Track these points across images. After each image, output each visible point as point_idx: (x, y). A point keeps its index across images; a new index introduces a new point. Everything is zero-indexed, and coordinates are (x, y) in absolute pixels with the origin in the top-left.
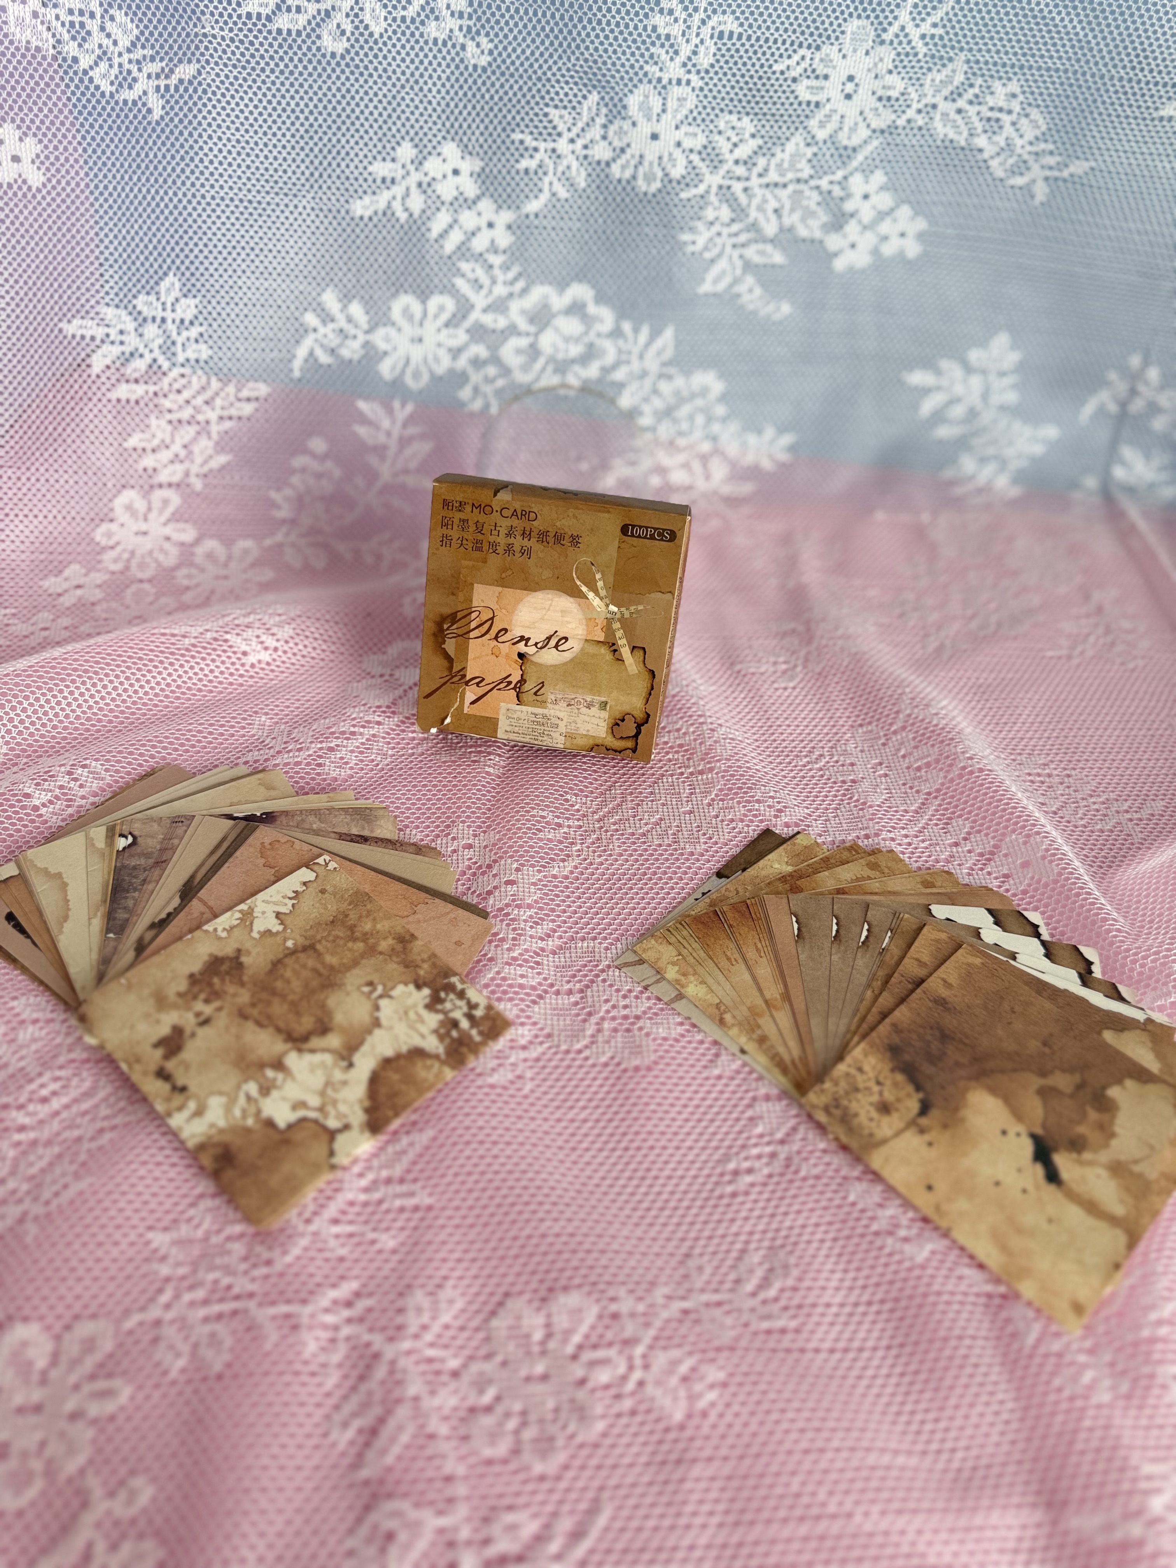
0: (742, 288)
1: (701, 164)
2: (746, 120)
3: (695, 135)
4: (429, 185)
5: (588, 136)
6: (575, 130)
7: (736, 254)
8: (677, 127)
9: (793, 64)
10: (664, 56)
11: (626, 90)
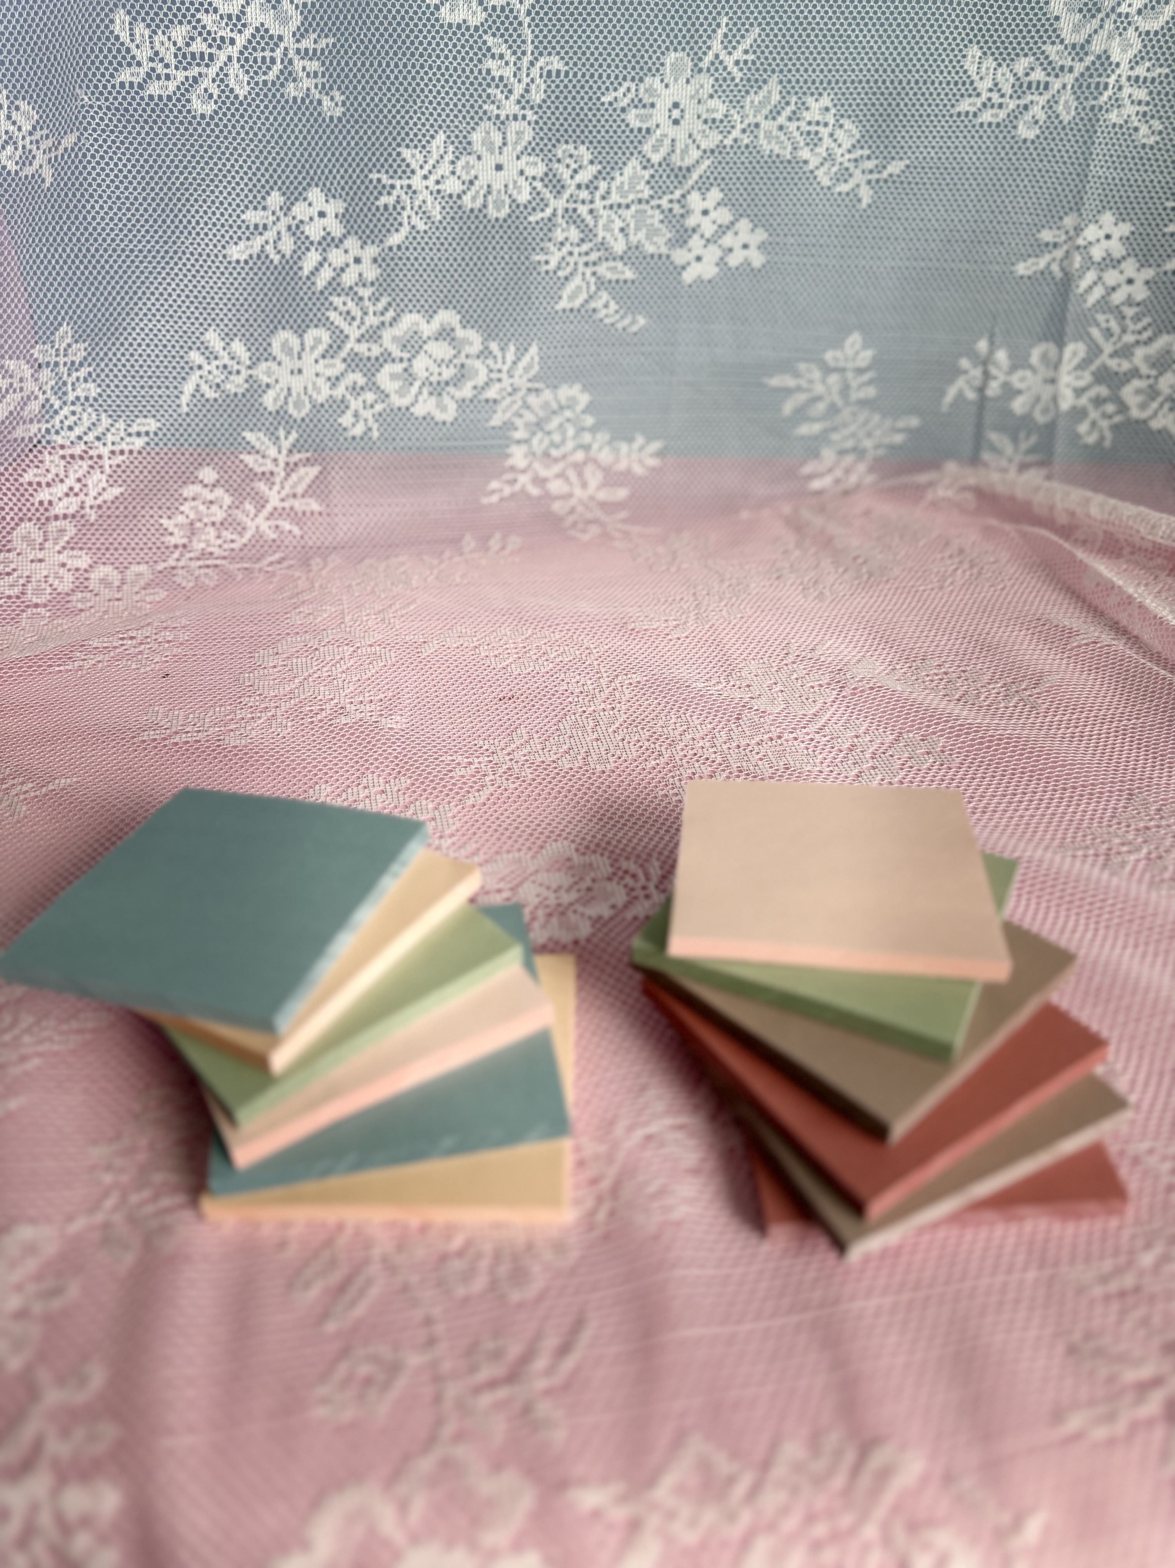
0: (598, 304)
1: (545, 190)
2: (582, 148)
3: (536, 164)
4: (298, 227)
5: (440, 172)
6: (427, 167)
7: (588, 272)
8: (518, 158)
9: (621, 95)
10: (500, 96)
11: (469, 128)
